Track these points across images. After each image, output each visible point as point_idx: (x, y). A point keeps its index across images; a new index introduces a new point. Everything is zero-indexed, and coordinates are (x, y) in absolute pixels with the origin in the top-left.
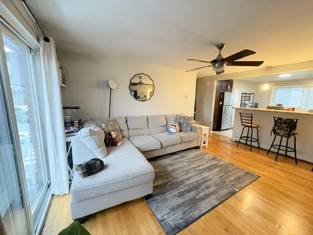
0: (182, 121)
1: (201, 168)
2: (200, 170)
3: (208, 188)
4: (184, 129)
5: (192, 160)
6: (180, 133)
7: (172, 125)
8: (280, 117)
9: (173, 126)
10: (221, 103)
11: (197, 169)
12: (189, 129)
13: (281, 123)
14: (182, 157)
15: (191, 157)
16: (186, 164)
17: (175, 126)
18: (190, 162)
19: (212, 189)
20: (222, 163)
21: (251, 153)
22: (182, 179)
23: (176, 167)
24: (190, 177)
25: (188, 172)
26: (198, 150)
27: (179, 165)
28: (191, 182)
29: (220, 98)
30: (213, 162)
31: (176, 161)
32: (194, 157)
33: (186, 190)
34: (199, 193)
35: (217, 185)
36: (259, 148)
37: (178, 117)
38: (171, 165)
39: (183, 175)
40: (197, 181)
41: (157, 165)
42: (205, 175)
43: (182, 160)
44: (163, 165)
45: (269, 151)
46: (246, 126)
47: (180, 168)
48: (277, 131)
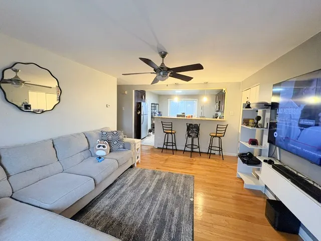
0: (110, 137)
1: (150, 191)
2: (151, 195)
3: (172, 214)
4: (114, 148)
5: (135, 185)
6: (111, 153)
7: (99, 146)
8: (191, 123)
9: (101, 148)
10: (139, 113)
11: (148, 194)
12: (121, 146)
13: (192, 128)
14: (122, 187)
15: (132, 181)
16: (132, 194)
17: (104, 147)
18: (134, 188)
19: (176, 212)
20: (163, 175)
21: (174, 156)
22: (141, 221)
23: (123, 207)
24: (148, 211)
25: (141, 205)
26: (133, 169)
27: (125, 201)
28: (153, 217)
29: (139, 108)
30: (156, 177)
31: (117, 196)
32: (135, 180)
33: (156, 234)
34: (170, 228)
35: (177, 205)
36: (176, 150)
37: (104, 133)
38: (114, 206)
39: (139, 213)
40: (158, 212)
41: (91, 218)
42: (160, 199)
43: (123, 190)
44: (102, 213)
45: (184, 151)
46: (167, 133)
47: (128, 204)
48: (191, 134)
